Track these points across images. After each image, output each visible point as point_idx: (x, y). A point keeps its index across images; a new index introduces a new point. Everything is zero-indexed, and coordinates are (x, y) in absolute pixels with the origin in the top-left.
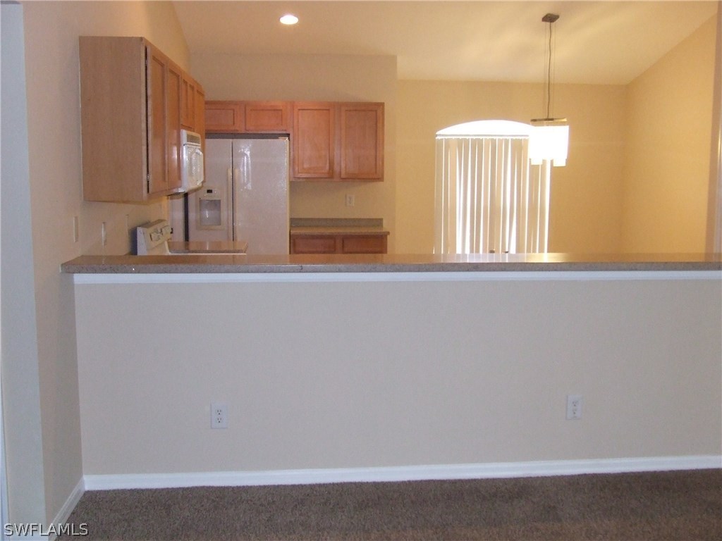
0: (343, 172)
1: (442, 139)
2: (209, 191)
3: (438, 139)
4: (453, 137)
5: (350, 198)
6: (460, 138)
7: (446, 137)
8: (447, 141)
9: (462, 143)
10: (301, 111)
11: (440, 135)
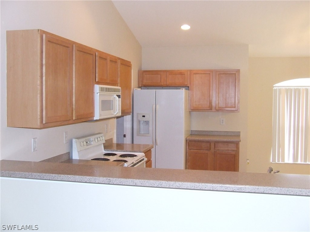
0: (217, 107)
1: (277, 89)
2: (144, 116)
3: (275, 89)
4: (283, 88)
5: (223, 120)
6: (287, 88)
7: (279, 88)
8: (280, 90)
9: (288, 91)
10: (194, 75)
11: (276, 87)
